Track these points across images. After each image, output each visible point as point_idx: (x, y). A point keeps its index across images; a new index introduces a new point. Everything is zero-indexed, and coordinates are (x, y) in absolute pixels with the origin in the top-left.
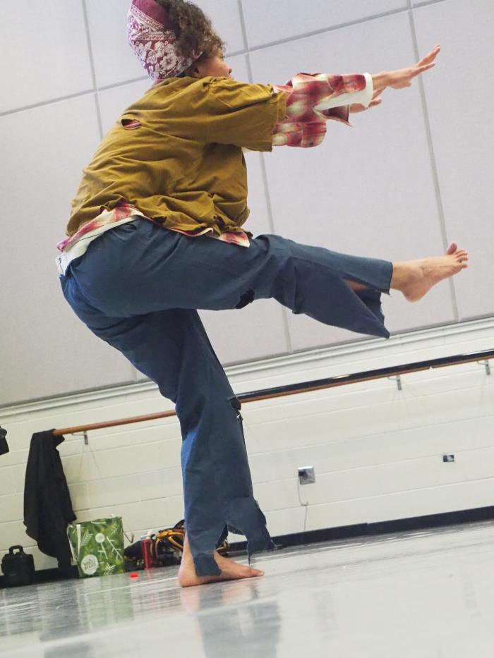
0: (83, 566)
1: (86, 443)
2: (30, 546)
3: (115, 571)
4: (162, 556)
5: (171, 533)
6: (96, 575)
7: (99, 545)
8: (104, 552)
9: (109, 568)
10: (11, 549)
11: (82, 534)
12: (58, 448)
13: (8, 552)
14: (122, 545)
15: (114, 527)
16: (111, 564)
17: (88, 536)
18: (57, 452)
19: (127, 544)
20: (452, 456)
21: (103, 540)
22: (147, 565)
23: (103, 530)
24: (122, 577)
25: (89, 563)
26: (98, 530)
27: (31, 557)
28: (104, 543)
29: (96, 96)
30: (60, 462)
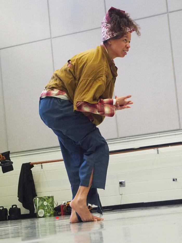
0: (39, 213)
1: (42, 168)
2: (20, 205)
3: (50, 216)
4: (68, 211)
6: (43, 217)
7: (45, 206)
8: (47, 208)
9: (48, 214)
10: (13, 206)
11: (39, 202)
12: (31, 169)
13: (11, 207)
14: (53, 206)
16: (49, 213)
17: (41, 202)
18: (31, 171)
19: (55, 206)
20: (176, 179)
22: (62, 214)
23: (46, 200)
24: (53, 218)
25: (41, 212)
26: (45, 200)
27: (19, 209)
28: (47, 205)
29: (51, 40)
30: (32, 174)
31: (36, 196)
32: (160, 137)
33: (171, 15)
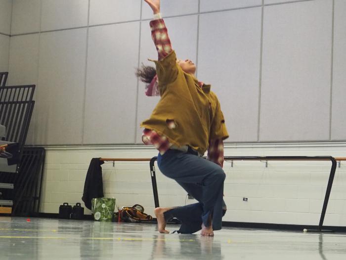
0: (95, 216)
1: (114, 166)
2: (83, 205)
3: (107, 221)
4: (124, 218)
5: (128, 209)
6: (99, 221)
7: (103, 208)
8: (104, 211)
9: (104, 218)
10: (77, 204)
11: (97, 203)
12: (101, 166)
13: (75, 205)
14: (113, 210)
15: (110, 203)
16: (106, 217)
17: (99, 204)
18: (101, 168)
19: (116, 211)
20: (247, 199)
21: (105, 207)
22: (119, 219)
23: (105, 203)
24: (109, 224)
25: (98, 215)
26: (104, 203)
27: (83, 208)
28: (105, 208)
29: (140, 23)
30: (101, 171)
31: (103, 196)
32: (237, 148)
33: (266, 8)
